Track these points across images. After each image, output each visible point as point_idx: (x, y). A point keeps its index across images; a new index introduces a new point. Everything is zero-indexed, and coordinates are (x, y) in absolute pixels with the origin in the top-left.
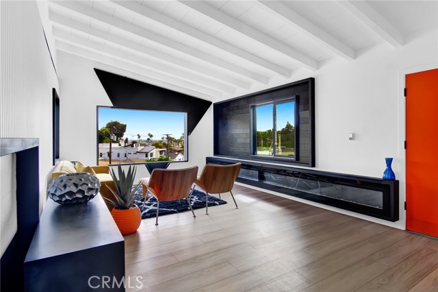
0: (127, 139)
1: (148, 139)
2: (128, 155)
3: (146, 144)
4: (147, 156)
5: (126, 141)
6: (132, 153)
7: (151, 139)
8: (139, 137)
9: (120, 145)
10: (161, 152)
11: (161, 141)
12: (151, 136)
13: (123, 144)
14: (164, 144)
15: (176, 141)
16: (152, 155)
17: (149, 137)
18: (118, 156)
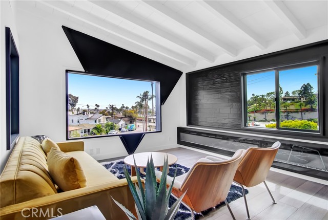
0: (79, 108)
1: (96, 108)
2: (80, 121)
3: (94, 112)
4: (96, 122)
5: (78, 110)
6: (84, 120)
7: (98, 108)
8: (88, 106)
9: (73, 113)
10: (107, 119)
11: (105, 110)
12: (98, 106)
13: (76, 112)
14: (109, 112)
15: (117, 110)
16: (100, 121)
17: (96, 107)
18: (72, 122)
